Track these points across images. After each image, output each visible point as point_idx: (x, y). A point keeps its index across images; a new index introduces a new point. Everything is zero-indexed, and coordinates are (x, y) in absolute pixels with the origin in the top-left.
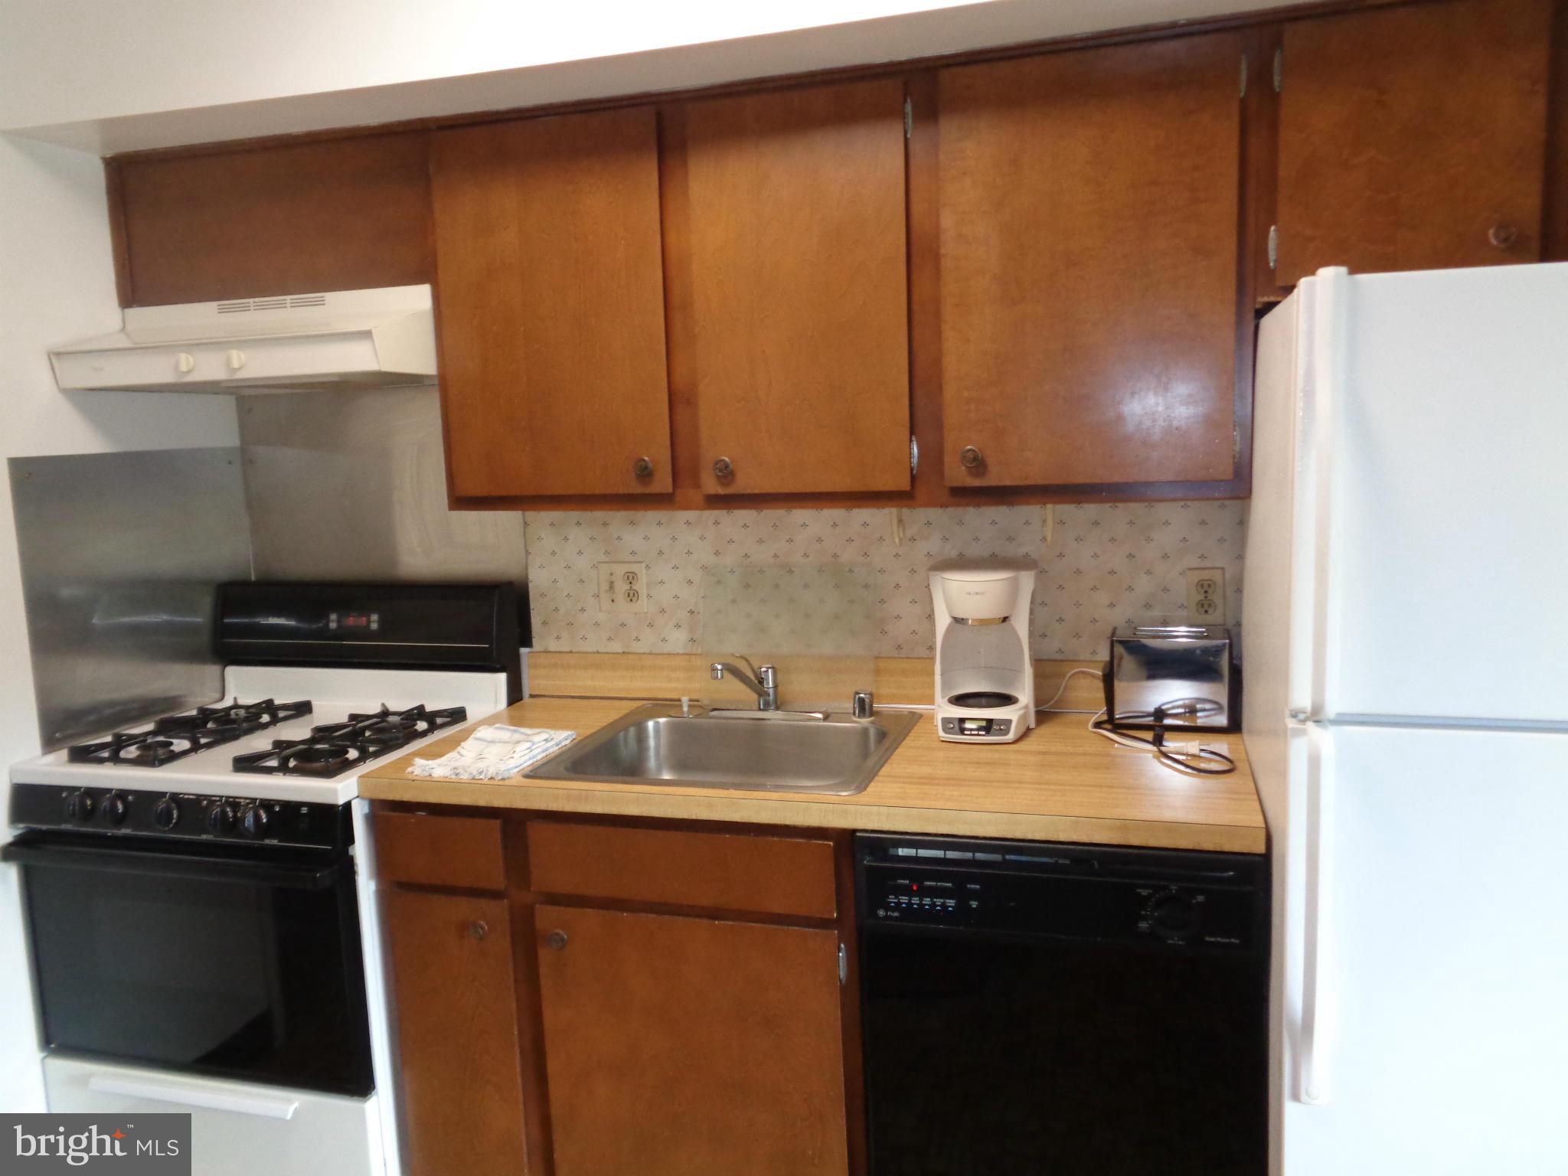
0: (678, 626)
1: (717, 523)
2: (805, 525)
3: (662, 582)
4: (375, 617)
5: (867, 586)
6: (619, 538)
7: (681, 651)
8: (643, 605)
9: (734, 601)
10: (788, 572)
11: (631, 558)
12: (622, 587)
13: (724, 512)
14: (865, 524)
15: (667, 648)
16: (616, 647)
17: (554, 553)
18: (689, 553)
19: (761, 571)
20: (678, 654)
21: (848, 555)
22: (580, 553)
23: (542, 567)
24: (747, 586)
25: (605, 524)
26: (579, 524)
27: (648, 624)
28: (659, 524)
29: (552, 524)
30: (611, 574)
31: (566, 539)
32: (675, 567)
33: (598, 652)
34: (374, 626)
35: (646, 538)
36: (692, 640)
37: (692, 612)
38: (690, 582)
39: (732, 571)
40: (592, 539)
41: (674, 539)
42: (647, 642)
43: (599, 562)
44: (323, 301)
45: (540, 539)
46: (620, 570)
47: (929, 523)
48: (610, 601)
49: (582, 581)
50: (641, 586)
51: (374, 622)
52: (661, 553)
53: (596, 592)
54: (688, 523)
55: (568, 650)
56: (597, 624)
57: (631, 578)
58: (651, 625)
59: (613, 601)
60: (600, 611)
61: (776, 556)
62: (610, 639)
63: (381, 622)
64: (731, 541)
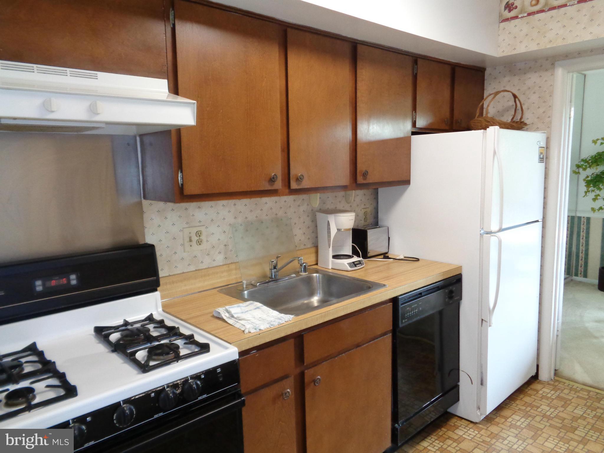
0: (220, 253)
1: (235, 205)
2: (266, 203)
3: (213, 234)
4: (73, 277)
5: (286, 225)
6: (193, 215)
7: (221, 264)
8: (204, 245)
9: (242, 238)
10: (261, 223)
11: (198, 224)
12: (195, 238)
13: (238, 200)
14: (285, 201)
15: (215, 264)
16: (192, 268)
17: (159, 226)
18: (224, 219)
19: (252, 223)
20: (220, 266)
21: (281, 213)
22: (174, 224)
23: (153, 234)
24: (247, 231)
25: (186, 209)
26: (173, 210)
27: (207, 254)
28: (212, 207)
29: (158, 211)
30: (190, 233)
31: (166, 218)
32: (219, 226)
33: (183, 273)
34: (74, 282)
35: (206, 214)
36: (226, 258)
37: (225, 245)
38: (225, 232)
39: (241, 225)
40: (180, 217)
41: (218, 213)
42: (207, 262)
43: (183, 228)
44: (97, 76)
45: (152, 219)
46: (195, 230)
47: (303, 199)
48: (190, 246)
49: (174, 238)
50: (203, 237)
51: (73, 279)
52: (212, 220)
53: (182, 243)
54: (223, 205)
55: (168, 275)
56: (183, 259)
57: (199, 234)
58: (208, 255)
59: (191, 246)
60: (184, 252)
61: (257, 217)
62: (189, 265)
63: (78, 279)
64: (240, 212)
